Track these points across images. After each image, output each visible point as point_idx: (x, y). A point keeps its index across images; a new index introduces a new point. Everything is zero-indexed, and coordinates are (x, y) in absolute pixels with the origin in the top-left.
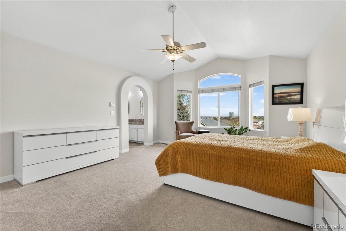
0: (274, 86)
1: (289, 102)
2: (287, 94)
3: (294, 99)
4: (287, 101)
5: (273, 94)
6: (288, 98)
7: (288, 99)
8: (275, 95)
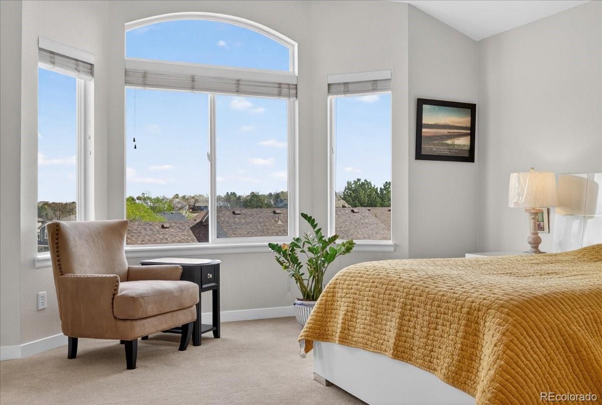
0: (421, 103)
1: (449, 154)
2: (445, 131)
3: (460, 145)
4: (445, 152)
5: (419, 125)
6: (449, 142)
7: (448, 145)
8: (424, 130)
